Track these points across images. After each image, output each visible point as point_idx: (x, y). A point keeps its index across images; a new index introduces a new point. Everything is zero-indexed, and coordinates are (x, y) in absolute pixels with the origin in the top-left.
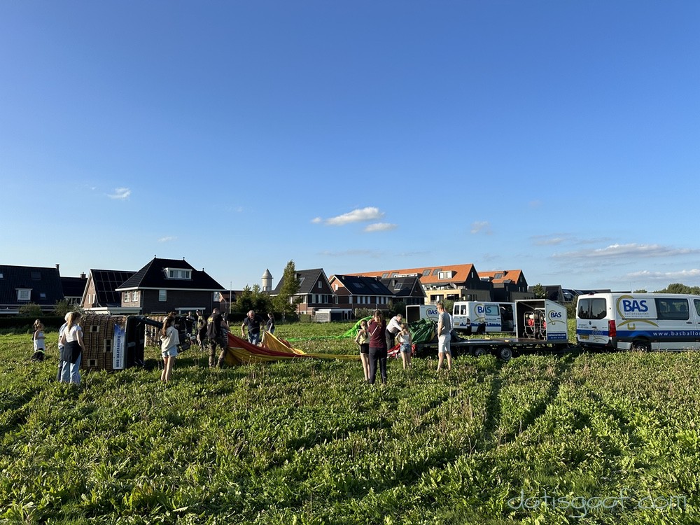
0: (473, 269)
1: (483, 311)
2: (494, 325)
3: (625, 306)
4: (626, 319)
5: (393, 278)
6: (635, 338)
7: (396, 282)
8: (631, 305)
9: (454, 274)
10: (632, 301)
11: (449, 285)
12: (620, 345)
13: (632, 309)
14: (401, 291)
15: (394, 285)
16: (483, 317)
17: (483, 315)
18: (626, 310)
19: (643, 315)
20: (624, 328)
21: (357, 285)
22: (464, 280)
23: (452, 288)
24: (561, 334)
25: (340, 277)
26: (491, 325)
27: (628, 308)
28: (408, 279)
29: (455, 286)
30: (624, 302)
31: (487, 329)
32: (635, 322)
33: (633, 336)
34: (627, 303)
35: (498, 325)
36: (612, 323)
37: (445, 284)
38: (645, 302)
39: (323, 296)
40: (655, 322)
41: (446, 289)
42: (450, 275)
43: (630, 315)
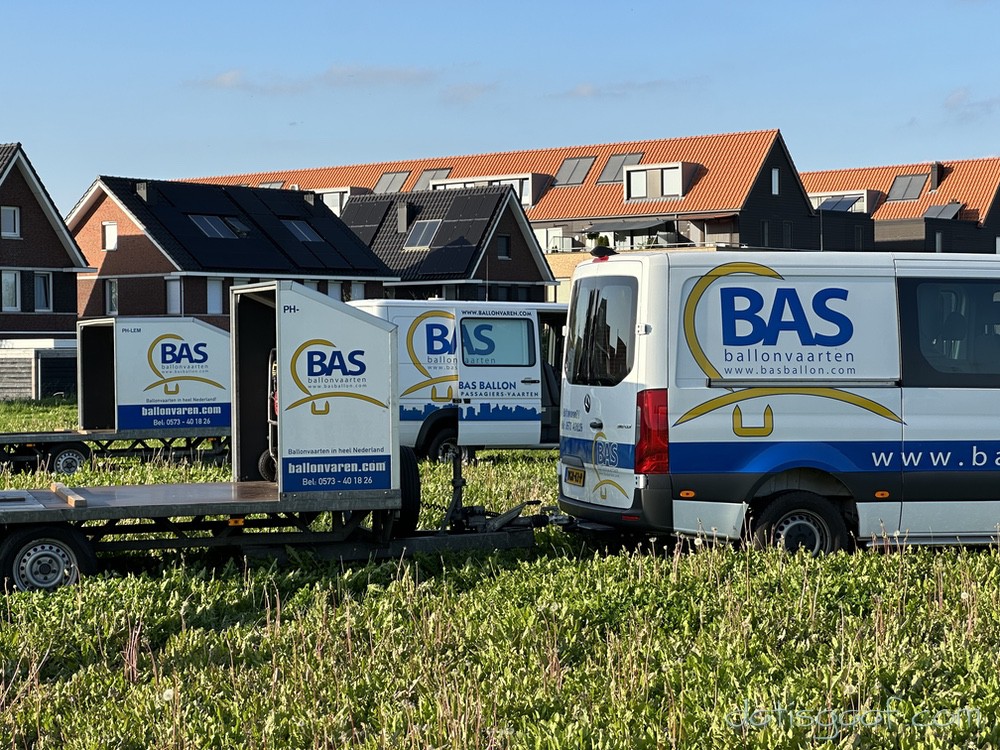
0: (778, 154)
1: (449, 348)
2: (504, 414)
3: (730, 316)
4: (728, 385)
5: (400, 197)
6: (765, 478)
7: (413, 213)
8: (765, 314)
9: (693, 176)
10: (768, 291)
11: (668, 226)
12: (689, 515)
13: (766, 334)
14: (432, 255)
15: (402, 227)
16: (452, 376)
17: (451, 365)
18: (730, 338)
19: (824, 364)
20: (715, 428)
21: (212, 227)
22: (735, 204)
23: (682, 241)
24: (360, 460)
25: (124, 188)
26: (488, 414)
27: (744, 328)
28: (464, 201)
29: (694, 233)
30: (728, 295)
31: (468, 432)
32: (775, 401)
33: (755, 468)
34: (742, 304)
35: (522, 414)
36: (652, 403)
37: (653, 222)
38: (842, 294)
39: (27, 280)
40: (888, 397)
41: (653, 246)
42: (674, 182)
43: (753, 363)
